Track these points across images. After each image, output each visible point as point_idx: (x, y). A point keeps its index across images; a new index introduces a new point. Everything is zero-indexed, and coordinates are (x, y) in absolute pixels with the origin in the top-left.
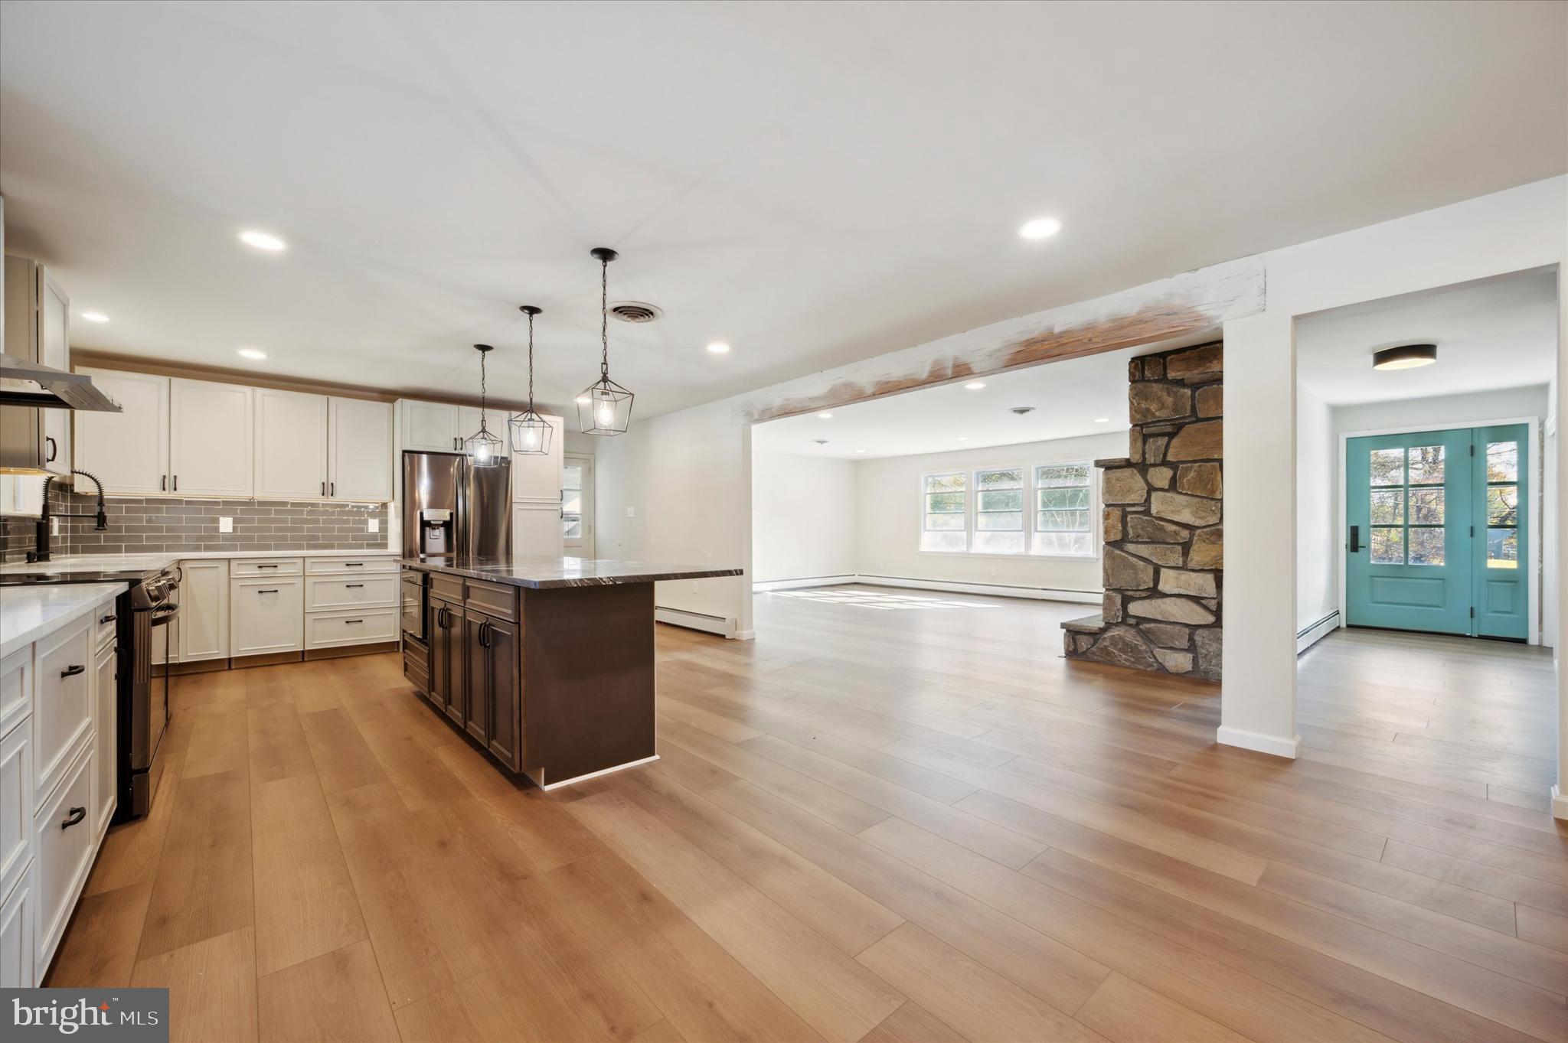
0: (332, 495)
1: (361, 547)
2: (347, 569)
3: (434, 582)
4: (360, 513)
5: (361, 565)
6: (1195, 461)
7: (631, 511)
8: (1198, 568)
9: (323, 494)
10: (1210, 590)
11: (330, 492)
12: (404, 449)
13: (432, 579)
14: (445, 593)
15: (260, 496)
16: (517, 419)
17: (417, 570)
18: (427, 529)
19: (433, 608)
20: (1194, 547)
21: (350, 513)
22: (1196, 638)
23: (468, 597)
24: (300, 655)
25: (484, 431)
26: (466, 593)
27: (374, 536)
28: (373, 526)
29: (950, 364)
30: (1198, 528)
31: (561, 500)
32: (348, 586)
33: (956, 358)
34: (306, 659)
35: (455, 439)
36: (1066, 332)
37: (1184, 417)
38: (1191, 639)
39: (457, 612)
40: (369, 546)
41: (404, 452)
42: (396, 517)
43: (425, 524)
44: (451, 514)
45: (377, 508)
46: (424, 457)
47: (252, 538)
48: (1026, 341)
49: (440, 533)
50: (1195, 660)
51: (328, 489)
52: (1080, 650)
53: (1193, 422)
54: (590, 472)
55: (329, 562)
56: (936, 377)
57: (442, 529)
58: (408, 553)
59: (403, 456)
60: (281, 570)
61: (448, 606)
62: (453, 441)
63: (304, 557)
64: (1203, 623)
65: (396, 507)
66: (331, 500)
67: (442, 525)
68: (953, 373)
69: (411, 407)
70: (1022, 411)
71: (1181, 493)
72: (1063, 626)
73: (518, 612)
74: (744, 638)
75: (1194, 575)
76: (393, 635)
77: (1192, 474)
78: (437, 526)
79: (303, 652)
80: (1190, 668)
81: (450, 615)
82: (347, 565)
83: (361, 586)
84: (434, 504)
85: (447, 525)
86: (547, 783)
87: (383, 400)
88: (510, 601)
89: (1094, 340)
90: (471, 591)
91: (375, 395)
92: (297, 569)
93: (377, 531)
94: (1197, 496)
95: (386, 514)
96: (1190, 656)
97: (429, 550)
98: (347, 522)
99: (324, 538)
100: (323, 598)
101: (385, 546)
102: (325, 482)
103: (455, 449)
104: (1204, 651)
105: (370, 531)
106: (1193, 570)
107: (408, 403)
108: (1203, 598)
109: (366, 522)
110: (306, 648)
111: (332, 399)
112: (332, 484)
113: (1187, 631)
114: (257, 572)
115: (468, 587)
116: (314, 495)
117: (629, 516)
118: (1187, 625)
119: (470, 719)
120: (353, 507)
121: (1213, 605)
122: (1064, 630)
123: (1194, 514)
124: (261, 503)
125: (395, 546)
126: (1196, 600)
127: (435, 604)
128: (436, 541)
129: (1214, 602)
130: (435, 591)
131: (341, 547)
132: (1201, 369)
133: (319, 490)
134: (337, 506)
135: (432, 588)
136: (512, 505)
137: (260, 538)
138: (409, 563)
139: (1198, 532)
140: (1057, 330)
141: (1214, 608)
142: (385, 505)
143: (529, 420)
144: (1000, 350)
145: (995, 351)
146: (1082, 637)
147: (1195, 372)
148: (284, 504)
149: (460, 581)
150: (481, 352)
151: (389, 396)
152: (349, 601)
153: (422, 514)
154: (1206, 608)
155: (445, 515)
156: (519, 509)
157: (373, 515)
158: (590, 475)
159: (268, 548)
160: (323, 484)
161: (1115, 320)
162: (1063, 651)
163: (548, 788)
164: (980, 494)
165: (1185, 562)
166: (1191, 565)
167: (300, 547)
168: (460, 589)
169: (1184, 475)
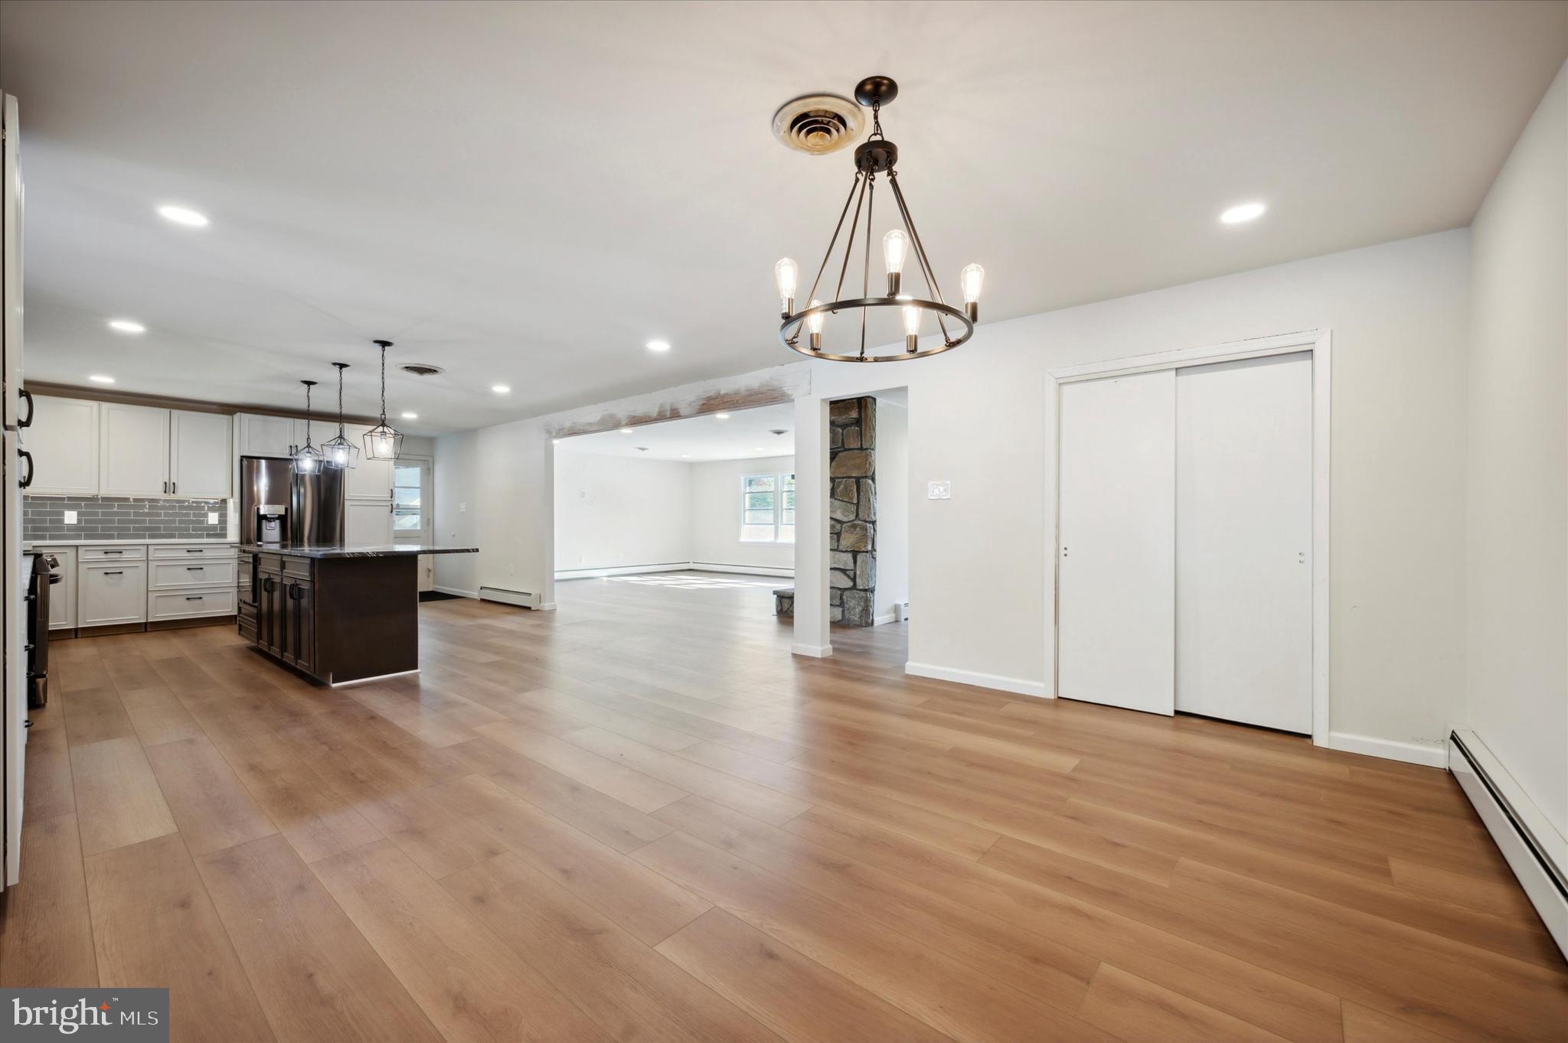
0: (174, 492)
1: (201, 536)
2: (188, 554)
3: (262, 560)
4: (199, 508)
5: (201, 551)
6: (843, 478)
7: (463, 506)
8: (844, 550)
9: (165, 492)
10: (851, 566)
11: (172, 490)
12: (242, 455)
13: (260, 558)
14: (269, 568)
15: (105, 492)
16: (330, 443)
17: (249, 552)
18: (264, 521)
19: (261, 579)
20: (842, 536)
21: (190, 507)
22: (844, 597)
23: (285, 569)
24: (143, 625)
25: (309, 446)
26: (283, 565)
27: (214, 527)
28: (213, 518)
29: (668, 408)
30: (845, 522)
31: (392, 497)
32: (189, 569)
33: (672, 404)
34: (148, 630)
35: (291, 447)
36: (727, 394)
37: (838, 448)
38: (841, 598)
39: (277, 579)
40: (209, 536)
41: (242, 457)
42: (235, 511)
43: (261, 518)
44: (286, 509)
45: (216, 503)
46: (263, 462)
47: (96, 529)
48: (707, 398)
49: (276, 525)
50: (843, 611)
51: (169, 487)
52: (785, 610)
53: (842, 451)
54: (428, 473)
55: (171, 550)
56: (661, 417)
57: (278, 522)
58: (245, 539)
59: (241, 461)
60: (126, 556)
61: (272, 576)
62: (288, 449)
63: (148, 545)
64: (847, 587)
65: (234, 502)
66: (172, 497)
67: (277, 519)
68: (671, 414)
69: (249, 420)
70: (779, 433)
71: (836, 499)
72: (775, 593)
73: (312, 574)
74: (546, 609)
75: (842, 554)
76: (232, 611)
77: (842, 486)
78: (274, 519)
79: (146, 623)
80: (840, 618)
81: (273, 582)
82: (188, 551)
83: (202, 569)
84: (271, 501)
85: (282, 519)
86: (333, 682)
87: (223, 413)
88: (307, 568)
89: (740, 402)
90: (287, 564)
91: (215, 407)
92: (140, 555)
93: (217, 523)
94: (845, 501)
95: (226, 508)
96: (841, 609)
97: (265, 538)
98: (188, 515)
99: (165, 529)
100: (164, 580)
101: (224, 536)
102: (167, 481)
103: (291, 455)
104: (847, 606)
105: (209, 523)
106: (842, 552)
107: (246, 417)
108: (848, 570)
109: (206, 515)
110: (149, 621)
111: (173, 411)
112: (174, 484)
113: (839, 592)
114: (103, 556)
115: (284, 562)
116: (157, 492)
117: (462, 510)
118: (839, 589)
119: (286, 651)
120: (193, 502)
121: (851, 574)
122: (776, 596)
123: (843, 513)
124: (103, 499)
125: (233, 534)
126: (844, 571)
127: (263, 576)
128: (272, 532)
129: (852, 572)
130: (261, 568)
131: (181, 536)
132: (846, 416)
133: (161, 487)
134: (178, 501)
135: (260, 564)
136: (344, 502)
137: (103, 529)
138: (247, 548)
139: (845, 525)
140: (722, 392)
141: (852, 576)
142: (224, 501)
143: (339, 444)
144: (694, 401)
145: (691, 402)
146: (785, 600)
147: (844, 417)
148: (127, 499)
149: (279, 557)
150: (306, 386)
151: (229, 409)
152: (189, 580)
153: (258, 509)
154: (849, 576)
155: (280, 510)
156: (352, 505)
157: (212, 509)
158: (429, 474)
159: (111, 537)
160: (166, 483)
161: (749, 390)
162: (775, 611)
163: (334, 685)
164: (785, 494)
165: (838, 546)
166: (841, 548)
167: (143, 537)
168: (278, 563)
169: (838, 487)
